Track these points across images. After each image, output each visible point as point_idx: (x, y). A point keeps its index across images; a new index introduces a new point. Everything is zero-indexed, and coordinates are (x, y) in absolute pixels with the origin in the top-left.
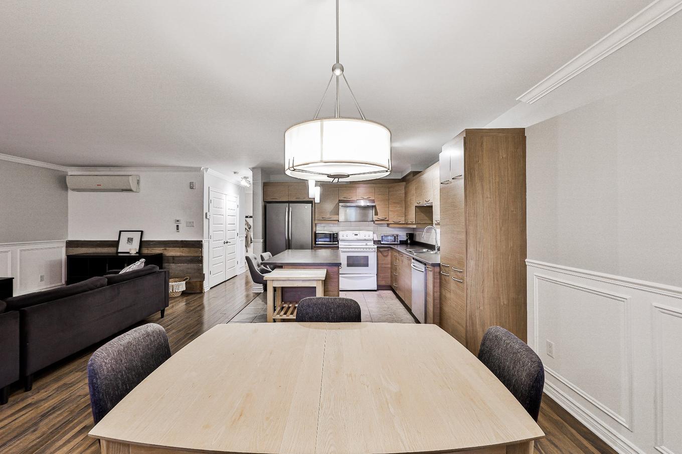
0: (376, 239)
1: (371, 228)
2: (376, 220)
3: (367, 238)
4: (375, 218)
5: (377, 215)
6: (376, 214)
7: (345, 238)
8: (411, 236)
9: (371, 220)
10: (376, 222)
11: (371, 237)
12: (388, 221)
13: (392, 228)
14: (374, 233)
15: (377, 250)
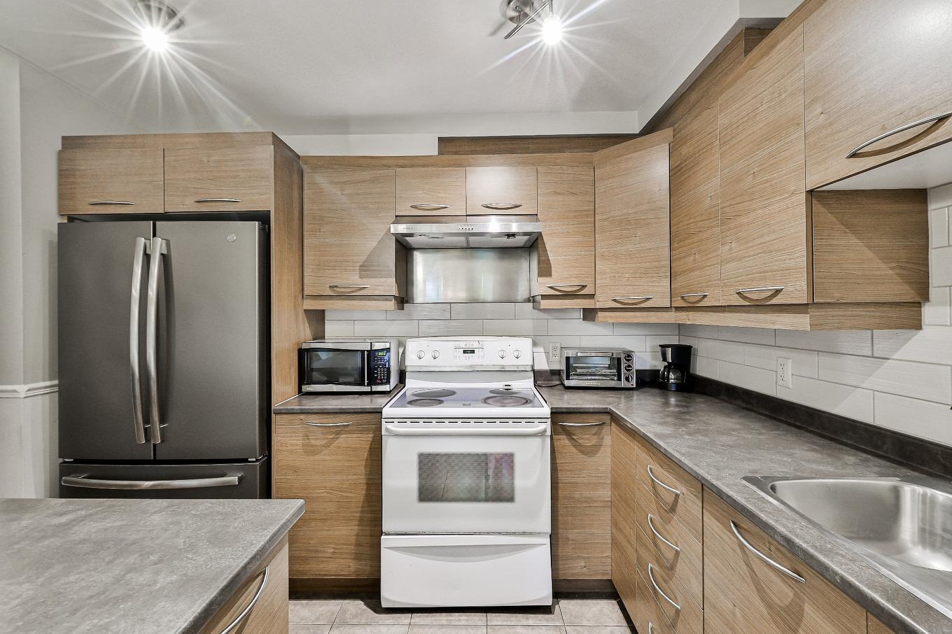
0: (543, 365)
1: (527, 325)
2: (544, 297)
3: (510, 362)
4: (541, 286)
5: (549, 275)
6: (545, 270)
7: (427, 362)
8: (682, 356)
9: (526, 296)
10: (545, 304)
11: (526, 361)
12: (592, 296)
13: (605, 324)
14: (535, 344)
15: (553, 423)
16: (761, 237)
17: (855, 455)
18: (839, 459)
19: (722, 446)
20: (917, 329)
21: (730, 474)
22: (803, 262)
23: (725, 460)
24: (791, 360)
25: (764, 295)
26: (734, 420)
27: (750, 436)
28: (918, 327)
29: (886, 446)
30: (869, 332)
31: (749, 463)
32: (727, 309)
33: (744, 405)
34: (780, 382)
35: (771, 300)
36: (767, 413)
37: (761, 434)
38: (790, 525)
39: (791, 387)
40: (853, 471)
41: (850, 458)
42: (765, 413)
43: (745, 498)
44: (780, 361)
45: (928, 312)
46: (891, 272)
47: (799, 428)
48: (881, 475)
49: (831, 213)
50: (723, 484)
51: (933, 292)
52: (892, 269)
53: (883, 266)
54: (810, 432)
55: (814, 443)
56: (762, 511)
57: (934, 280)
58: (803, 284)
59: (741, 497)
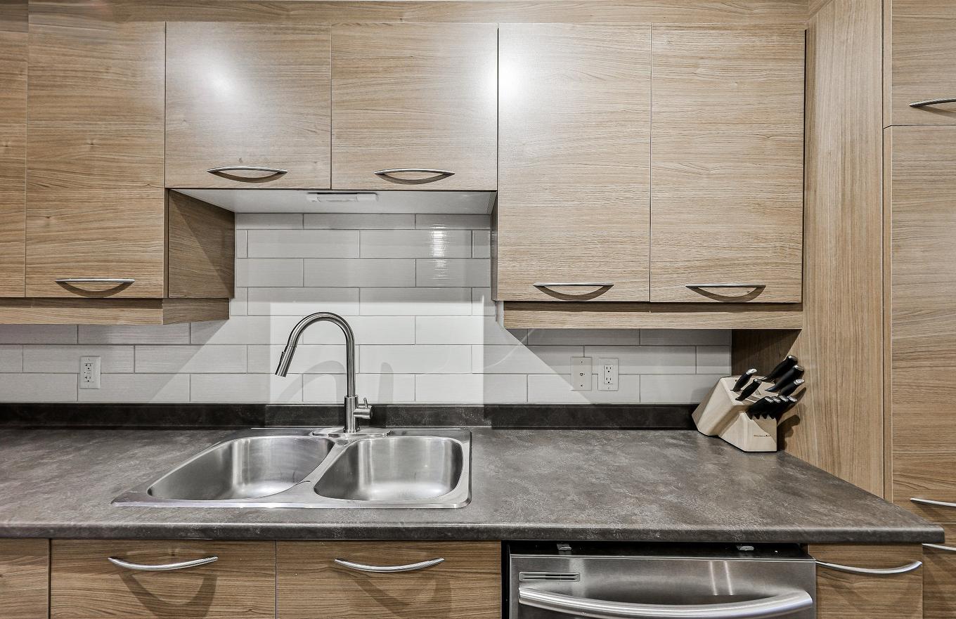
16: (102, 220)
17: (182, 435)
18: (176, 442)
19: (47, 481)
20: (225, 319)
21: (94, 506)
22: (161, 257)
23: (69, 494)
24: (100, 358)
25: (103, 288)
26: (27, 447)
27: (71, 456)
28: (227, 317)
29: (201, 418)
30: (188, 324)
31: (101, 483)
32: (34, 302)
33: (23, 425)
34: (84, 384)
35: (114, 293)
36: (64, 424)
37: (80, 449)
38: (197, 516)
39: (99, 386)
40: (193, 448)
41: (182, 438)
42: (62, 425)
43: (137, 519)
44: (85, 360)
45: (234, 306)
46: (215, 274)
47: (113, 428)
48: (214, 442)
49: (182, 215)
50: (97, 520)
51: (237, 291)
52: (217, 270)
53: (212, 268)
54: (128, 428)
55: (143, 438)
56: (165, 520)
57: (238, 282)
58: (160, 279)
59: (133, 520)
